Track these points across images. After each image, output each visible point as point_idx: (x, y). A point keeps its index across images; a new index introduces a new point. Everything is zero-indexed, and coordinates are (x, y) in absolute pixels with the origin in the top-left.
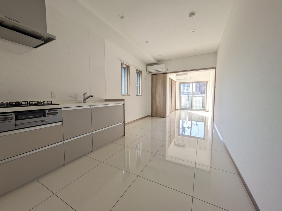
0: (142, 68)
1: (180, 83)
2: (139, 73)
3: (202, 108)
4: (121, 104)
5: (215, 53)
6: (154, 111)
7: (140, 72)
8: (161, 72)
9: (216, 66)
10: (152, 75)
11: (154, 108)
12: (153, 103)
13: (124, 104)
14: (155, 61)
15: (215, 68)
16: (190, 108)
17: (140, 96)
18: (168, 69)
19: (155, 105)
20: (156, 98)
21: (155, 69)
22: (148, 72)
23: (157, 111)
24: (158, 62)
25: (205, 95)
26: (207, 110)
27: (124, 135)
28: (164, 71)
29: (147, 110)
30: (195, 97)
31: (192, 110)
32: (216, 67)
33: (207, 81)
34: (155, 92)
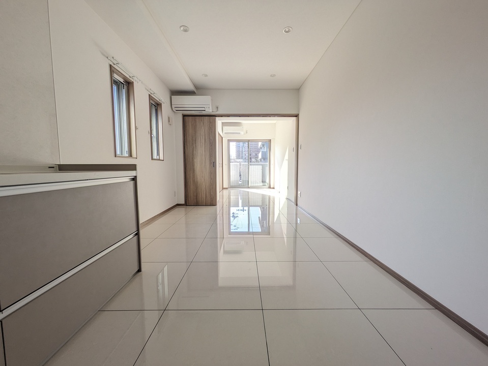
0: (162, 96)
1: (229, 141)
2: (155, 106)
3: (261, 184)
4: (127, 179)
5: (297, 90)
6: (191, 194)
7: (158, 104)
8: (204, 113)
9: (299, 111)
10: (184, 116)
11: (192, 187)
12: (188, 176)
13: (134, 179)
14: (191, 87)
15: (297, 116)
16: (246, 185)
17: (159, 160)
18: (217, 108)
19: (194, 181)
20: (193, 165)
21: (192, 103)
22: (174, 109)
23: (197, 194)
24: (197, 90)
25: (268, 163)
26: (271, 187)
27: (139, 270)
28: (209, 111)
29: (175, 192)
30: (253, 166)
31: (249, 187)
32: (298, 114)
33: (270, 140)
34: (193, 155)
